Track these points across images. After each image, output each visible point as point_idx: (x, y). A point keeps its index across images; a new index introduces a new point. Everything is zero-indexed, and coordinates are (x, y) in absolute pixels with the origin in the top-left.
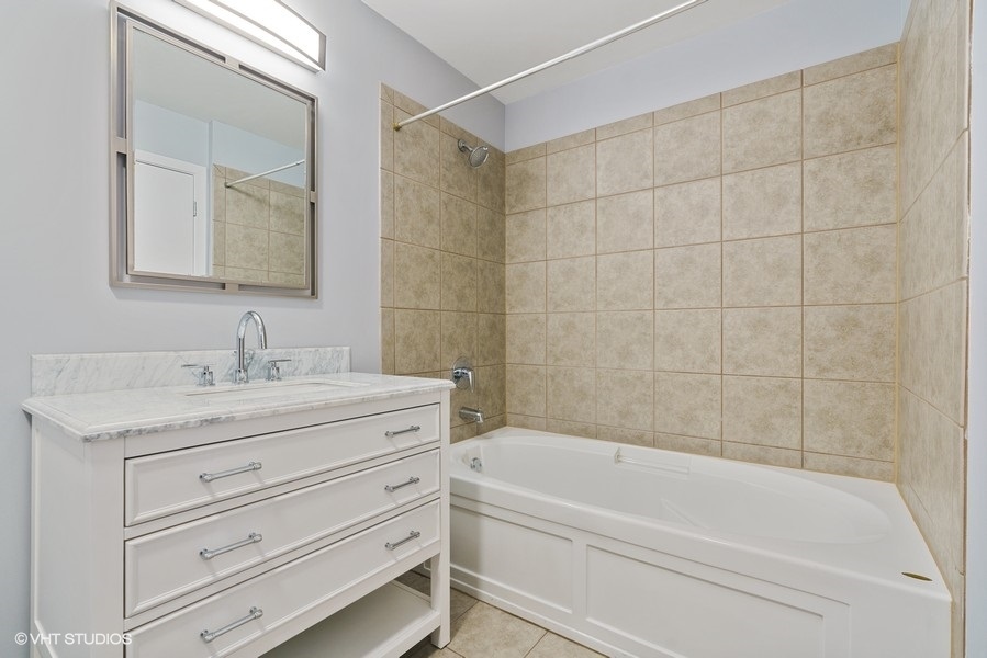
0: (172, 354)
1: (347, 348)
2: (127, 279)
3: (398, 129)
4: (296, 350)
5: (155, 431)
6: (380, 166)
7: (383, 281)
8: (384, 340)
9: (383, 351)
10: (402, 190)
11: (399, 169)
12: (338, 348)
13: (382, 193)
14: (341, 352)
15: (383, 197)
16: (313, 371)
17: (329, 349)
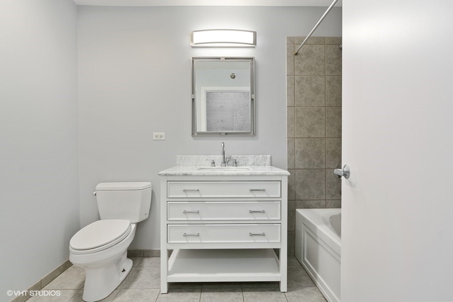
0: (207, 156)
1: (269, 156)
2: (196, 134)
3: (296, 54)
4: (247, 156)
5: (172, 175)
6: (286, 74)
7: (288, 126)
8: (288, 152)
9: (288, 158)
10: (299, 82)
11: (297, 73)
12: (265, 156)
13: (287, 86)
14: (266, 157)
15: (288, 88)
16: (254, 164)
17: (261, 156)
